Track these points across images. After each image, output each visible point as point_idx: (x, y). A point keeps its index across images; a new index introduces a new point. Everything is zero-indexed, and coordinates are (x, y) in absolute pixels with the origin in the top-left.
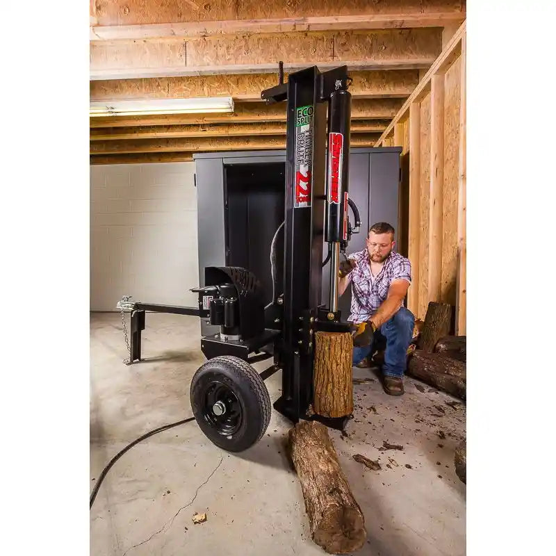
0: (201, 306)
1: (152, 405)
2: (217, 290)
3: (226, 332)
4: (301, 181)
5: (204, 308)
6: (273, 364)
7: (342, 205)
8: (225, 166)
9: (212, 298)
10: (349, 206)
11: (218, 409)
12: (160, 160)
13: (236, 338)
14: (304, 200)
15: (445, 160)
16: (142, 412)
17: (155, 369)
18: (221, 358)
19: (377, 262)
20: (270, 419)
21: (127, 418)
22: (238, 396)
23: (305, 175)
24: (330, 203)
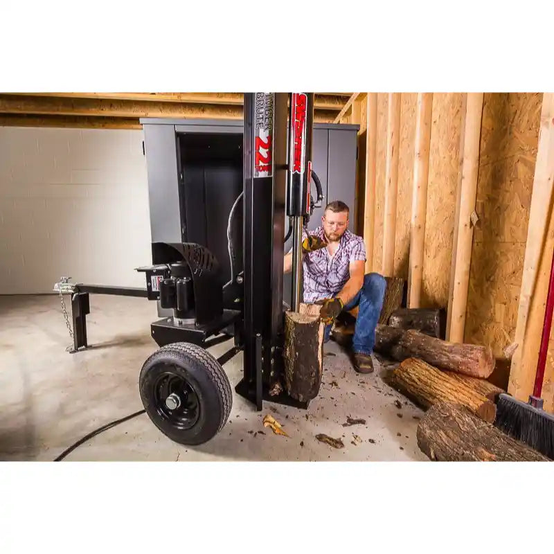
0: (149, 288)
1: (98, 398)
2: (168, 269)
3: (179, 315)
4: (261, 148)
5: (154, 290)
6: (234, 346)
7: (305, 174)
8: (178, 135)
9: (162, 279)
10: (312, 179)
11: (172, 403)
12: (103, 126)
13: (191, 321)
14: (264, 169)
15: (401, 139)
16: (85, 409)
17: (104, 356)
18: (174, 346)
19: (334, 240)
20: (231, 408)
21: (66, 416)
22: (194, 387)
23: (265, 141)
24: (292, 173)
